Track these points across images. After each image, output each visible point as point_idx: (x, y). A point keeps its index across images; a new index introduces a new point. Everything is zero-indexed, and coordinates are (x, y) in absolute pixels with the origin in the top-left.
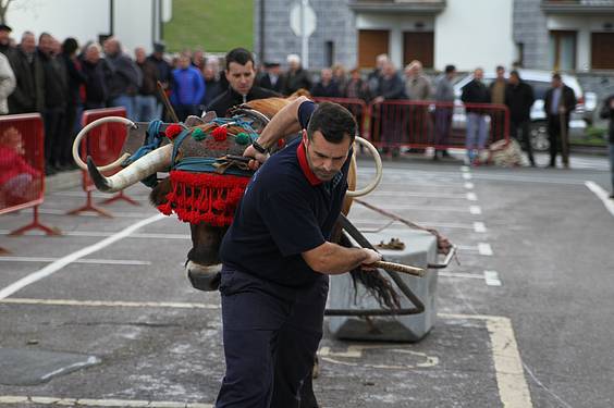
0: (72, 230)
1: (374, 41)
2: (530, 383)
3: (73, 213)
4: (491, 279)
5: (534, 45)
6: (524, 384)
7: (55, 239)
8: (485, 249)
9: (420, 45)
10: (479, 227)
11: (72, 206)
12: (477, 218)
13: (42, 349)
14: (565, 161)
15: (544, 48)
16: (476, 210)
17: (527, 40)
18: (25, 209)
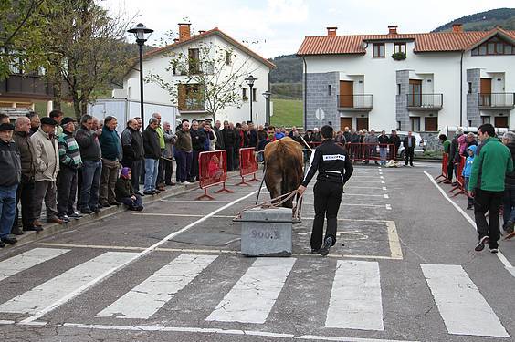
0: (237, 191)
1: (346, 121)
2: (401, 245)
3: (237, 185)
4: (388, 207)
5: (404, 122)
6: (399, 245)
7: (230, 195)
8: (386, 196)
9: (363, 123)
10: (384, 188)
11: (237, 182)
12: (384, 185)
13: (227, 233)
14: (411, 164)
15: (408, 123)
16: (383, 182)
17: (402, 120)
18: (221, 184)
